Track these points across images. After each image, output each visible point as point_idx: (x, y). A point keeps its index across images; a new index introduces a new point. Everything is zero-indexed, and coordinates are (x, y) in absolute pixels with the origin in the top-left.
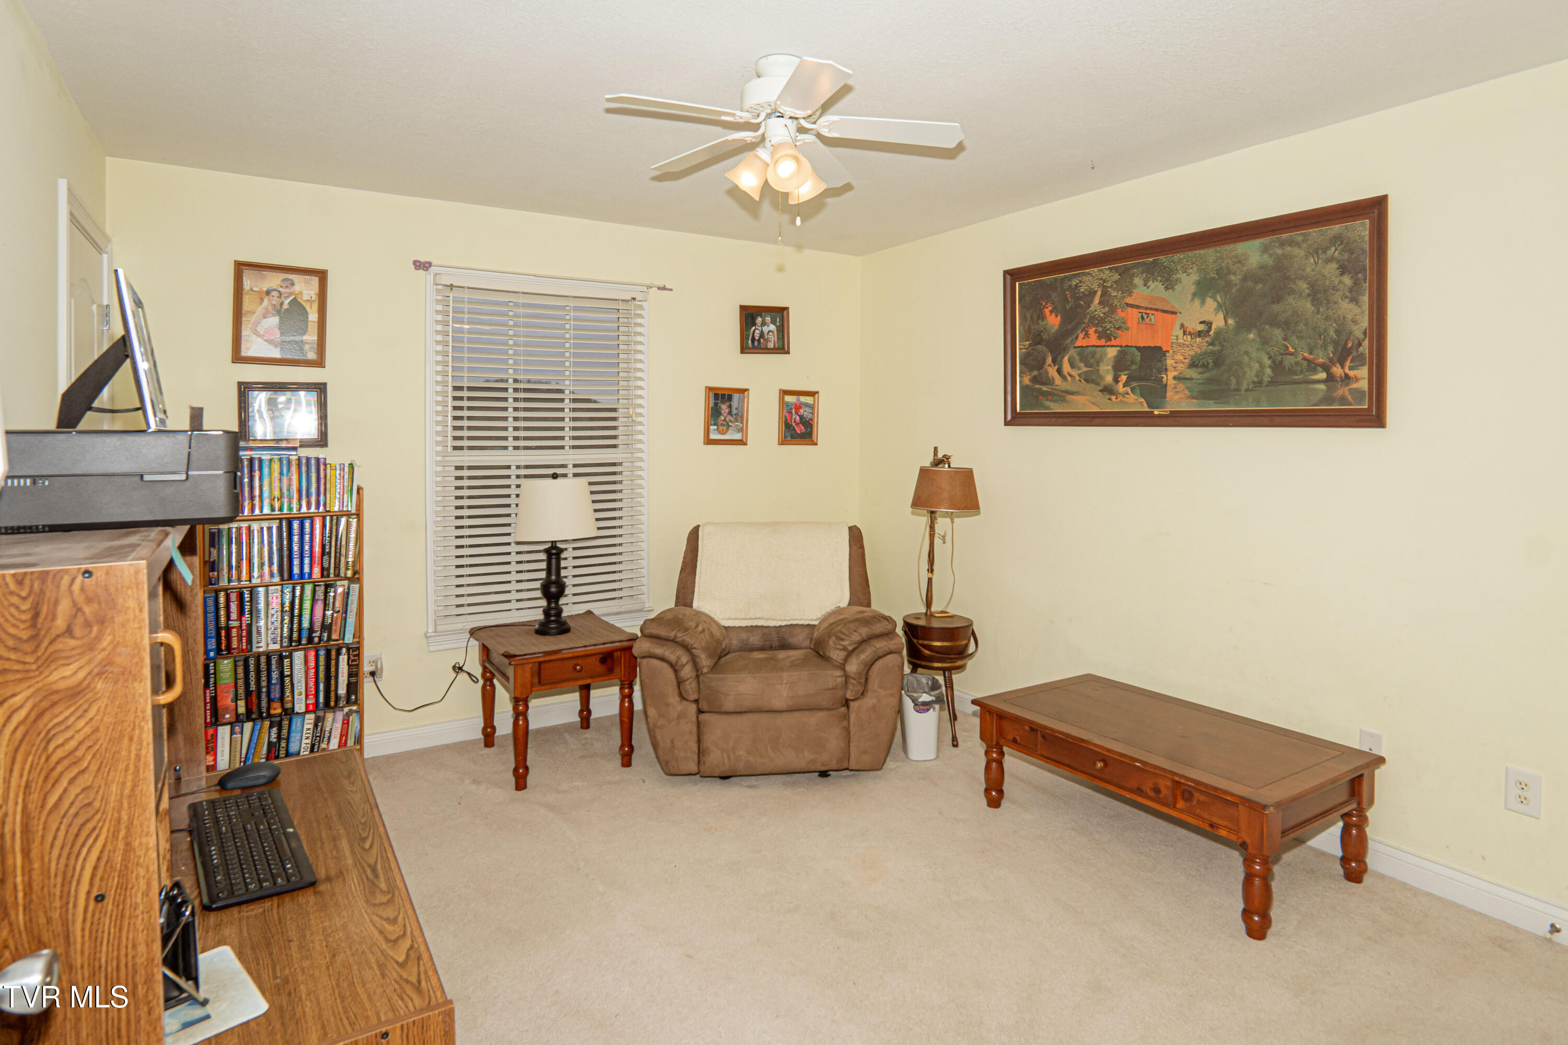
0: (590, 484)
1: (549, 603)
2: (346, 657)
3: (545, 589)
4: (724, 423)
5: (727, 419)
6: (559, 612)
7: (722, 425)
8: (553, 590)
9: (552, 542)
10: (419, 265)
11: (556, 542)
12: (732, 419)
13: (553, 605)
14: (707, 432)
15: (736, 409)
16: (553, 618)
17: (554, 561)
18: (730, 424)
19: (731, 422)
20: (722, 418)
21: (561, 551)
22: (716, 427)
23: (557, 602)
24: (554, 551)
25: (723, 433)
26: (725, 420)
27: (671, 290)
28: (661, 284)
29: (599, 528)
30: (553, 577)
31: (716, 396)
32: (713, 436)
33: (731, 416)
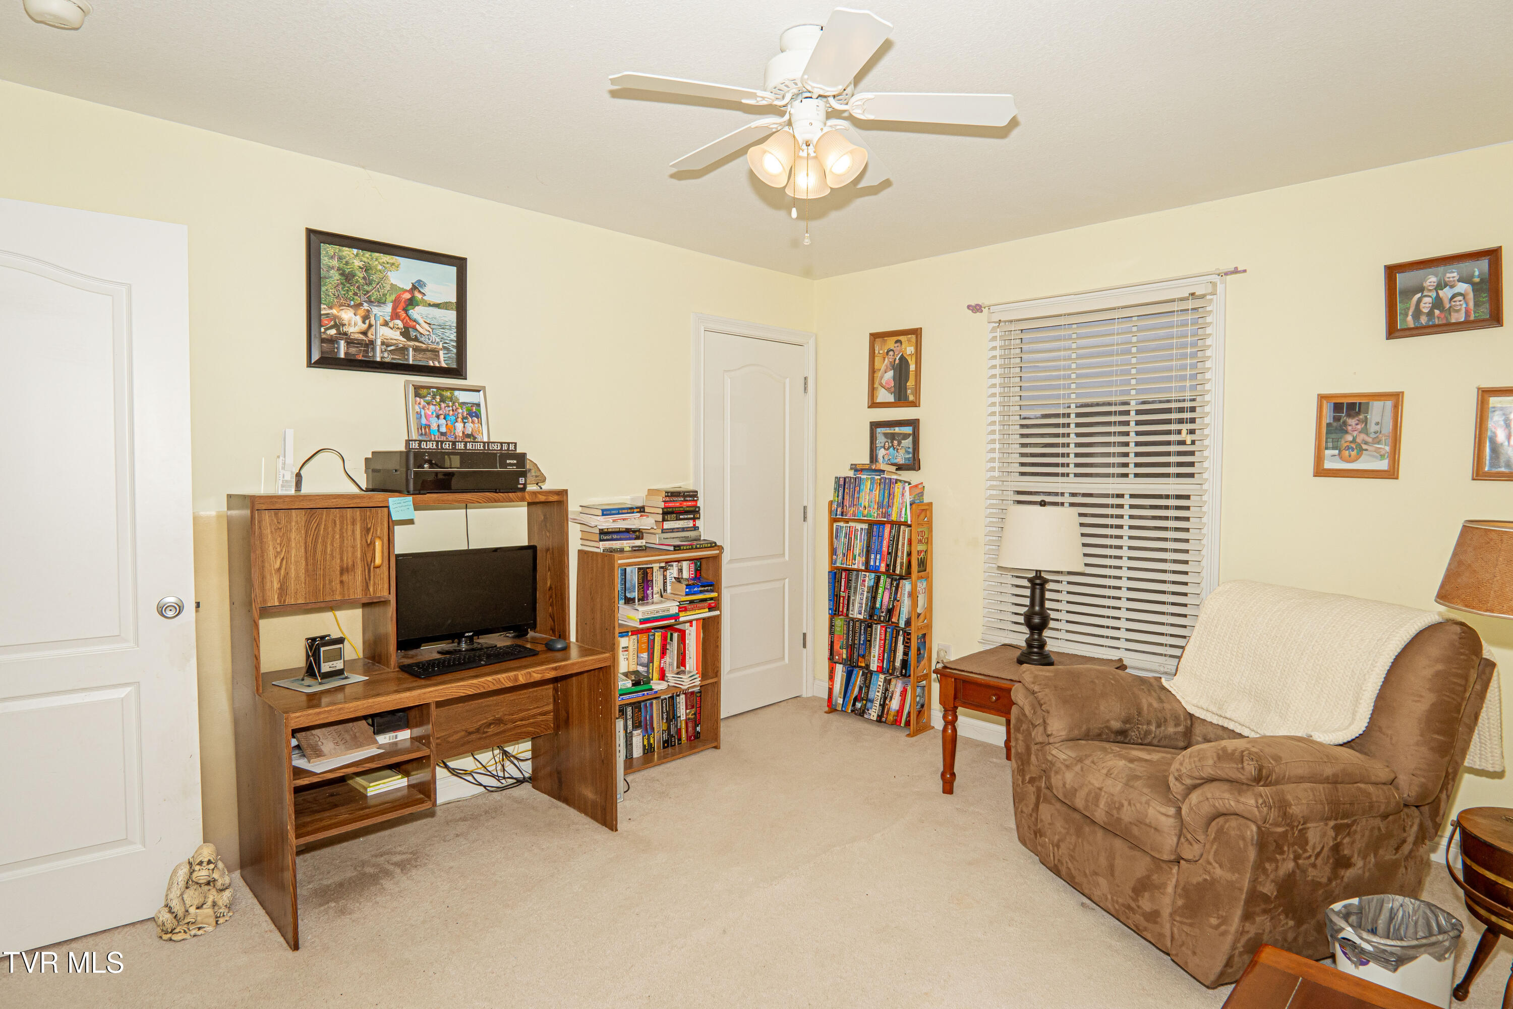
0: (1081, 515)
1: (1032, 634)
2: (902, 638)
3: (1028, 619)
4: (1353, 446)
5: (1359, 440)
6: (1042, 645)
7: (1348, 448)
8: (1037, 620)
9: (1037, 571)
10: (976, 308)
11: (1040, 571)
12: (1370, 440)
13: (1036, 637)
14: (1319, 459)
15: (1377, 424)
16: (1035, 650)
17: (1038, 592)
18: (1364, 447)
19: (1366, 443)
20: (1350, 438)
21: (1046, 581)
22: (1336, 452)
23: (1040, 634)
24: (1038, 581)
25: (1350, 460)
26: (1354, 441)
27: (1245, 271)
28: (1231, 267)
29: (1086, 565)
30: (1037, 608)
31: (1338, 407)
32: (1328, 465)
33: (1367, 434)
